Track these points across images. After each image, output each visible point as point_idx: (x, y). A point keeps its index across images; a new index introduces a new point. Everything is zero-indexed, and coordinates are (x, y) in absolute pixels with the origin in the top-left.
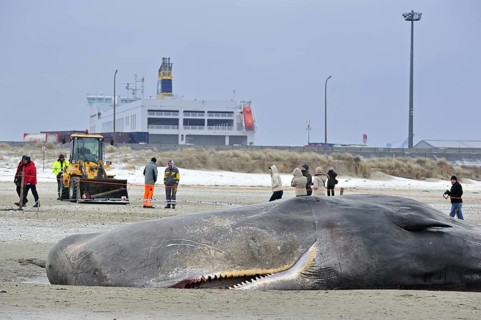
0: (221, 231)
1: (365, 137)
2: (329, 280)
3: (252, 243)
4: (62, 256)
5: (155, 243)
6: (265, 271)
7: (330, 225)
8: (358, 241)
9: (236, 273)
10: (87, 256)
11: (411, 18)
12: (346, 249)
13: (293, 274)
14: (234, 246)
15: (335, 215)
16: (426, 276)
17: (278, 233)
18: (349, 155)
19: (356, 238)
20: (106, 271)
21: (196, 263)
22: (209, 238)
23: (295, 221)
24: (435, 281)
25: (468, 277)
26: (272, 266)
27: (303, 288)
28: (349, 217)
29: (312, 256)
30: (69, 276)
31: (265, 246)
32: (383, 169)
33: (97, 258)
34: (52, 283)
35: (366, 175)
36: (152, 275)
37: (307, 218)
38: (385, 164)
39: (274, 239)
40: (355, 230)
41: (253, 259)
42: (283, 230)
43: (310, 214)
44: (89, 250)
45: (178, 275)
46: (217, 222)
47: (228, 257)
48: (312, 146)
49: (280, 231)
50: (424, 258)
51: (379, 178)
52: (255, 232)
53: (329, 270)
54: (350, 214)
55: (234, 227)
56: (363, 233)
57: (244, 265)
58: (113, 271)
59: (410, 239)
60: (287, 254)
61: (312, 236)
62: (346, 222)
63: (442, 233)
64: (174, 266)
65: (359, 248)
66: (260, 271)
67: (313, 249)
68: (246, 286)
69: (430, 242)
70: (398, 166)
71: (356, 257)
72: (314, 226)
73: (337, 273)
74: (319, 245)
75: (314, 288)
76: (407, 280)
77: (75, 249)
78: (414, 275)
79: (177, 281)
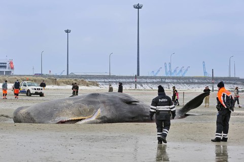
0: (70, 105)
1: (50, 71)
2: (105, 120)
3: (80, 109)
4: (19, 114)
5: (50, 109)
6: (84, 118)
7: (104, 102)
8: (112, 107)
9: (76, 118)
10: (28, 114)
11: (67, 31)
12: (109, 110)
13: (94, 118)
14: (74, 110)
15: (105, 99)
16: (133, 118)
17: (88, 105)
18: (53, 78)
19: (112, 106)
20: (35, 118)
21: (63, 115)
22: (66, 107)
23: (93, 101)
24: (135, 120)
25: (144, 118)
26: (86, 116)
27: (97, 123)
28: (109, 100)
29: (99, 113)
30: (22, 120)
31: (84, 109)
32: (64, 83)
33: (32, 114)
34: (15, 122)
35: (58, 85)
36: (50, 119)
37: (96, 100)
38: (64, 81)
39: (87, 107)
40: (111, 104)
41: (81, 114)
42: (89, 104)
43: (97, 99)
44: (29, 112)
45: (58, 119)
46: (68, 102)
47: (73, 113)
48: (36, 75)
49: (88, 104)
50: (132, 112)
51: (63, 85)
52: (81, 105)
53: (105, 117)
54: (109, 98)
55: (74, 104)
56: (114, 105)
57: (78, 116)
58: (38, 118)
59: (128, 107)
60: (91, 112)
61: (98, 106)
62: (109, 101)
63: (136, 104)
64: (57, 116)
65: (113, 110)
66: (83, 118)
67: (99, 110)
68: (80, 123)
69: (134, 107)
70: (69, 81)
71: (112, 112)
72: (99, 103)
73: (107, 118)
74: (101, 109)
75: (100, 123)
76: (127, 120)
77: (23, 111)
78: (129, 118)
79: (58, 121)
